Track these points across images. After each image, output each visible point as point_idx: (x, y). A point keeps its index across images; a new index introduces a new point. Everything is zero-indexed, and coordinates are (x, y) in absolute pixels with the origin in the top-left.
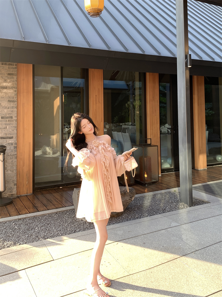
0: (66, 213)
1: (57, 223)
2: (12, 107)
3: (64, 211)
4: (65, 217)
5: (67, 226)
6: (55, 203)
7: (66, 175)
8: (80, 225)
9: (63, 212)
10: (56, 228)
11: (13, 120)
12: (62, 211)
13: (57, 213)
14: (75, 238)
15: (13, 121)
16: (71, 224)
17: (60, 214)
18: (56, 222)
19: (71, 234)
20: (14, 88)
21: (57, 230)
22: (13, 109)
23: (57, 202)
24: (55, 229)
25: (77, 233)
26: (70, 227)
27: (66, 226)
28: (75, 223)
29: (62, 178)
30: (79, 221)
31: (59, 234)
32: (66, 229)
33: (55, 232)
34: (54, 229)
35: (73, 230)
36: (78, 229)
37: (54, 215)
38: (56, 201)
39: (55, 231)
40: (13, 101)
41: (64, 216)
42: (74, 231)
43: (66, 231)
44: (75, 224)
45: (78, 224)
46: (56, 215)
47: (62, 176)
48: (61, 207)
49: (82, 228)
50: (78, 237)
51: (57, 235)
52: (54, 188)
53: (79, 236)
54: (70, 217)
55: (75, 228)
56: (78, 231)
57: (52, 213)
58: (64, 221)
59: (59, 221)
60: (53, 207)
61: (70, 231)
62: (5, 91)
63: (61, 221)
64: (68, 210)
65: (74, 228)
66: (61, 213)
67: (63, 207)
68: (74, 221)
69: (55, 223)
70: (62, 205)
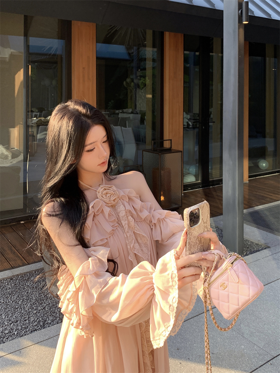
0: (28, 279)
1: (12, 302)
3: (25, 274)
4: (26, 287)
5: (30, 310)
6: (11, 256)
7: (32, 198)
8: (54, 305)
9: (23, 275)
10: (8, 315)
12: (21, 274)
13: (12, 279)
14: (44, 342)
16: (37, 304)
17: (17, 281)
18: (10, 300)
19: (36, 330)
21: (10, 322)
23: (14, 253)
24: (6, 319)
25: (49, 328)
26: (35, 312)
27: (28, 311)
28: (45, 301)
29: (25, 205)
30: (52, 296)
31: (14, 330)
32: (27, 318)
33: (5, 326)
34: (4, 317)
35: (41, 319)
36: (50, 317)
37: (6, 283)
38: (11, 250)
39: (6, 323)
41: (25, 284)
42: (41, 323)
43: (27, 321)
44: (45, 305)
45: (51, 305)
46: (9, 284)
47: (25, 198)
48: (21, 264)
49: (58, 315)
50: (49, 340)
51: (9, 334)
52: (11, 224)
53: (52, 336)
54: (36, 287)
55: (44, 315)
56: (50, 322)
57: (3, 279)
58: (25, 297)
59: (15, 297)
60: (6, 264)
61: (36, 323)
63: (20, 296)
64: (33, 271)
65: (42, 315)
66: (21, 279)
67: (24, 265)
68: (43, 296)
69: (7, 302)
70: (22, 260)
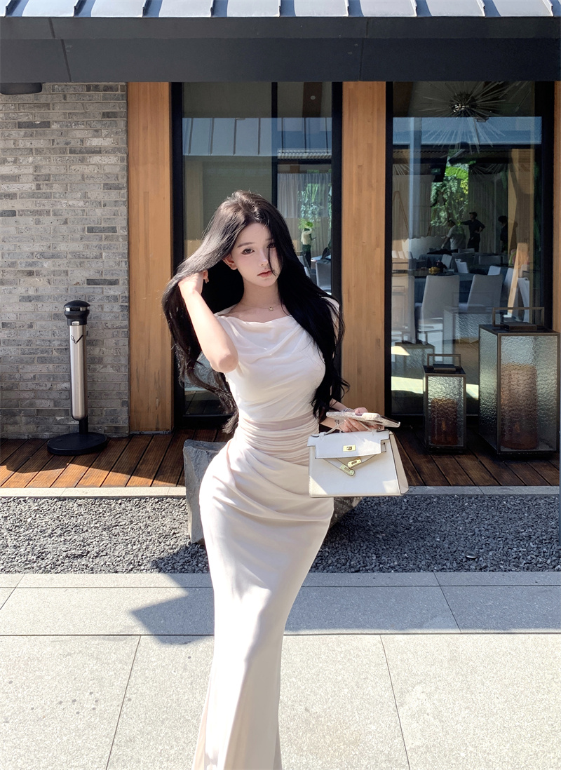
2: (116, 201)
11: (118, 237)
15: (118, 240)
20: (119, 150)
22: (118, 208)
40: (118, 188)
62: (96, 159)
